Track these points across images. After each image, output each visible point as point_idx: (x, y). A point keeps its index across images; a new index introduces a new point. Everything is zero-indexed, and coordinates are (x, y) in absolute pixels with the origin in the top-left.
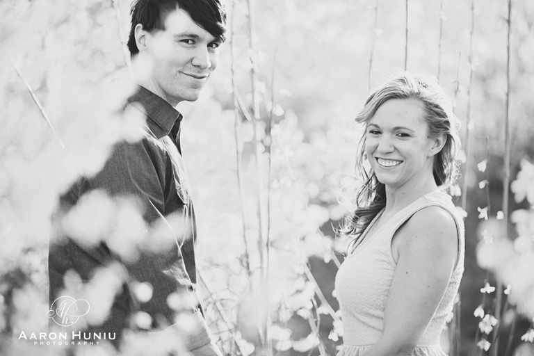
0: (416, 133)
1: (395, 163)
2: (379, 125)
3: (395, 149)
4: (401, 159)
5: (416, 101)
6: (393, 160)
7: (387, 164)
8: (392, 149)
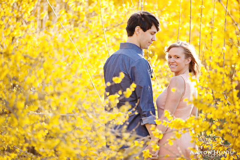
0: (181, 57)
1: (175, 66)
2: (171, 55)
3: (175, 62)
4: (177, 65)
5: (181, 48)
6: (175, 65)
7: (173, 66)
8: (174, 62)
